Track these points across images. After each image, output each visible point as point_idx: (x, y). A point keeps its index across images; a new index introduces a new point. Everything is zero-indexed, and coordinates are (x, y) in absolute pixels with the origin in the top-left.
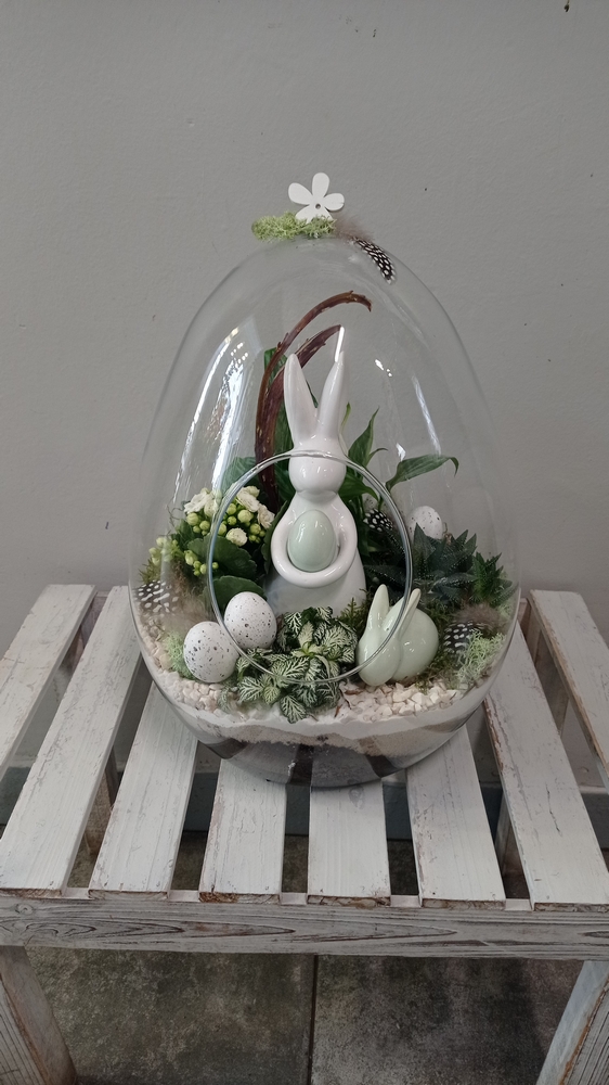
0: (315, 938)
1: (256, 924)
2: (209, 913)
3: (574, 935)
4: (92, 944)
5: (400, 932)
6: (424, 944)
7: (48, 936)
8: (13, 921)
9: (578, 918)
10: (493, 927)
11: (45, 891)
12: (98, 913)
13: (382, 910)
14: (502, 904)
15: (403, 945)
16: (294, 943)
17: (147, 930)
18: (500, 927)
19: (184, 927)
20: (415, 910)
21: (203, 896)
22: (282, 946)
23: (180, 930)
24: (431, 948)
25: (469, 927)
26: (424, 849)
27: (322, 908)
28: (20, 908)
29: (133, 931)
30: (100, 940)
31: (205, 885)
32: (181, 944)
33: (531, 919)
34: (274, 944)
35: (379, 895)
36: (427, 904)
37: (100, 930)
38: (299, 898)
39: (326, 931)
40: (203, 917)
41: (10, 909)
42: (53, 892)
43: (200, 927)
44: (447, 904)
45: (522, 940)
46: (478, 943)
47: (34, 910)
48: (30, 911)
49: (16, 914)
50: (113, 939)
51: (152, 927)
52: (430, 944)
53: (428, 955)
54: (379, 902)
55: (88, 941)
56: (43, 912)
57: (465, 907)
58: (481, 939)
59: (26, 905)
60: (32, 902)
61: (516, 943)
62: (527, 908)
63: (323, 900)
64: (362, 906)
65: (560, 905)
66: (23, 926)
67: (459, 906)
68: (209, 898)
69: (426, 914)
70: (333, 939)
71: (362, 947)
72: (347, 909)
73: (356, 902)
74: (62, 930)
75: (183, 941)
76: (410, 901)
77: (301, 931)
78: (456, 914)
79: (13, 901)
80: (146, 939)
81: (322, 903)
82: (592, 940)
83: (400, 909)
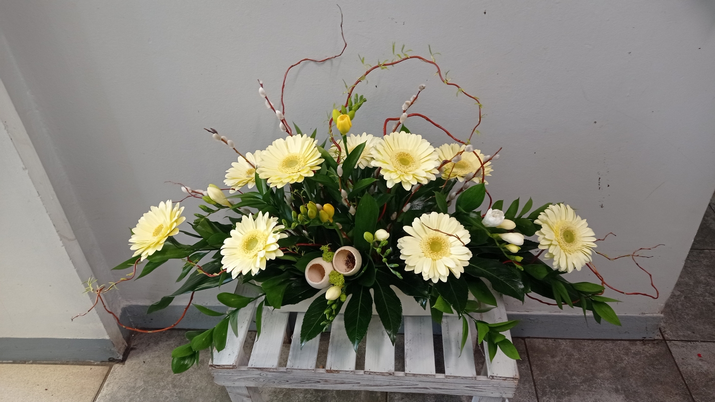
0: (368, 385)
1: (346, 380)
2: (329, 376)
3: (461, 387)
4: (287, 386)
5: (398, 384)
6: (407, 388)
7: (271, 383)
8: (258, 378)
9: (463, 381)
10: (432, 383)
11: (271, 368)
12: (289, 376)
13: (391, 377)
14: (434, 375)
15: (400, 388)
16: (360, 387)
17: (307, 382)
18: (434, 383)
19: (320, 381)
20: (403, 377)
21: (327, 371)
22: (356, 388)
23: (319, 382)
24: (410, 390)
25: (423, 383)
26: (408, 355)
27: (370, 375)
28: (262, 374)
29: (302, 382)
30: (290, 385)
31: (328, 368)
32: (319, 386)
33: (446, 380)
34: (353, 387)
35: (390, 372)
36: (407, 375)
37: (290, 382)
38: (362, 372)
39: (371, 383)
40: (327, 378)
41: (258, 374)
42: (273, 369)
43: (326, 381)
44: (414, 375)
45: (443, 388)
46: (427, 388)
47: (267, 375)
48: (265, 375)
49: (260, 376)
50: (295, 385)
51: (309, 381)
52: (410, 388)
53: (409, 392)
54: (390, 374)
55: (286, 386)
56: (270, 375)
57: (421, 376)
58: (427, 387)
59: (264, 373)
60: (266, 372)
61: (441, 389)
62: (444, 377)
63: (370, 373)
64: (384, 375)
65: (455, 377)
66: (261, 380)
67: (419, 376)
68: (330, 371)
69: (407, 378)
70: (374, 386)
71: (385, 389)
72: (378, 376)
73: (382, 374)
74: (276, 381)
75: (320, 385)
76: (401, 374)
77: (362, 383)
78: (418, 378)
79: (259, 372)
80: (306, 385)
81: (369, 374)
82: (469, 389)
83: (398, 376)
